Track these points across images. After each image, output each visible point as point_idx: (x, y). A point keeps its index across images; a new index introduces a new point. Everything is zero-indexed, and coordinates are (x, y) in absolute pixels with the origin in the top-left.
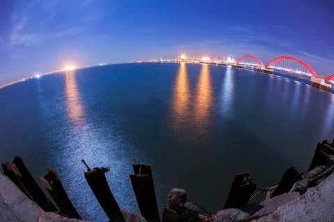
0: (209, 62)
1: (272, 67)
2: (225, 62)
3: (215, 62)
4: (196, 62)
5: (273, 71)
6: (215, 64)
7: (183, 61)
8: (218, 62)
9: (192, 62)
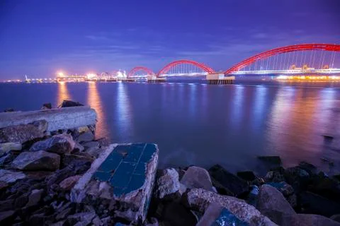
0: (96, 79)
1: (164, 75)
2: (114, 78)
3: (103, 78)
4: (79, 80)
5: (165, 79)
6: (104, 80)
7: (62, 79)
8: (106, 78)
9: (74, 80)
